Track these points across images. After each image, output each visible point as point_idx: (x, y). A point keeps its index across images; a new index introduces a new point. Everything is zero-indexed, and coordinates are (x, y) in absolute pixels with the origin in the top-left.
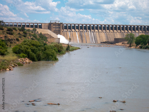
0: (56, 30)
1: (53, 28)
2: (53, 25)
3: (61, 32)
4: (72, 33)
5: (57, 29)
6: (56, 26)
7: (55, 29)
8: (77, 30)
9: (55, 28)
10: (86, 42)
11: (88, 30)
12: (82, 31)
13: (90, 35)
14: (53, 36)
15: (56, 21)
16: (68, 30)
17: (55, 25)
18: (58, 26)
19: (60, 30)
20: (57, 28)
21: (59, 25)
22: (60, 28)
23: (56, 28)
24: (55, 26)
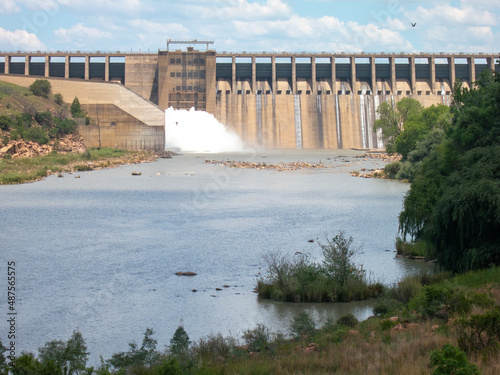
0: (184, 88)
1: (172, 75)
2: (172, 62)
3: (211, 94)
4: (274, 101)
5: (191, 82)
6: (184, 64)
7: (179, 81)
8: (302, 85)
9: (178, 75)
10: (340, 146)
11: (357, 85)
12: (329, 88)
13: (362, 111)
14: (140, 118)
15: (195, 42)
16: (258, 85)
17: (179, 61)
18: (194, 68)
19: (205, 85)
20: (191, 75)
21: (200, 59)
22: (203, 75)
23: (184, 75)
24: (179, 68)
